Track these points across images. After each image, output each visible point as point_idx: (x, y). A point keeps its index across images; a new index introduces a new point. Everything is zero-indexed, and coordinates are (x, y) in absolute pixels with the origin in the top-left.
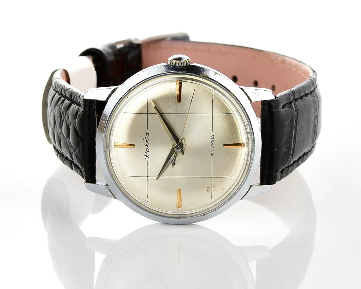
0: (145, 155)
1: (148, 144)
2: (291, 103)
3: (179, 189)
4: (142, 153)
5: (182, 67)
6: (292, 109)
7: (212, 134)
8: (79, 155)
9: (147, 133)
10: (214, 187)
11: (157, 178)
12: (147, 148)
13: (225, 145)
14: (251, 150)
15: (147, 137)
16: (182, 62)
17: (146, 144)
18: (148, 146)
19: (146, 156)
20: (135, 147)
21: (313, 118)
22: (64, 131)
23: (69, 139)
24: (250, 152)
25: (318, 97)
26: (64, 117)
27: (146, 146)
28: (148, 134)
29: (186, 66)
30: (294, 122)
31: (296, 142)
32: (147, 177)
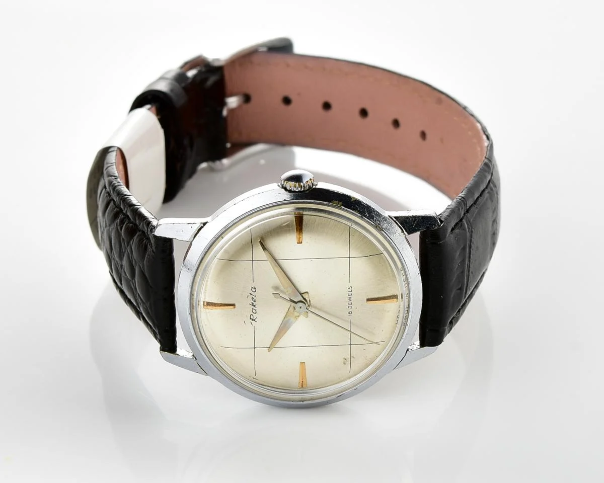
0: (250, 319)
1: (255, 303)
2: (461, 220)
3: (302, 363)
4: (247, 316)
5: (304, 191)
6: (464, 229)
7: (350, 285)
8: (150, 311)
9: (252, 288)
10: (354, 357)
11: (270, 348)
12: (253, 309)
13: (368, 300)
14: (407, 304)
15: (253, 293)
16: (302, 184)
17: (252, 303)
18: (254, 306)
19: (253, 320)
20: (235, 308)
21: (490, 223)
22: (127, 268)
23: (134, 281)
24: (406, 307)
25: (497, 186)
26: (126, 248)
27: (252, 305)
28: (255, 289)
29: (307, 190)
30: (467, 248)
31: (471, 274)
32: (255, 348)
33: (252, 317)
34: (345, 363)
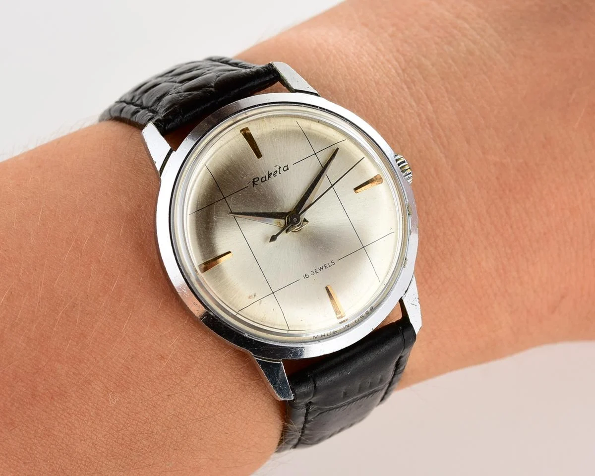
0: (254, 179)
1: (272, 176)
7: (336, 261)
9: (287, 166)
10: (260, 303)
12: (265, 177)
15: (282, 169)
17: (271, 173)
18: (269, 177)
19: (254, 182)
20: (258, 159)
27: (269, 175)
32: (225, 198)
33: (255, 180)
34: (250, 297)
